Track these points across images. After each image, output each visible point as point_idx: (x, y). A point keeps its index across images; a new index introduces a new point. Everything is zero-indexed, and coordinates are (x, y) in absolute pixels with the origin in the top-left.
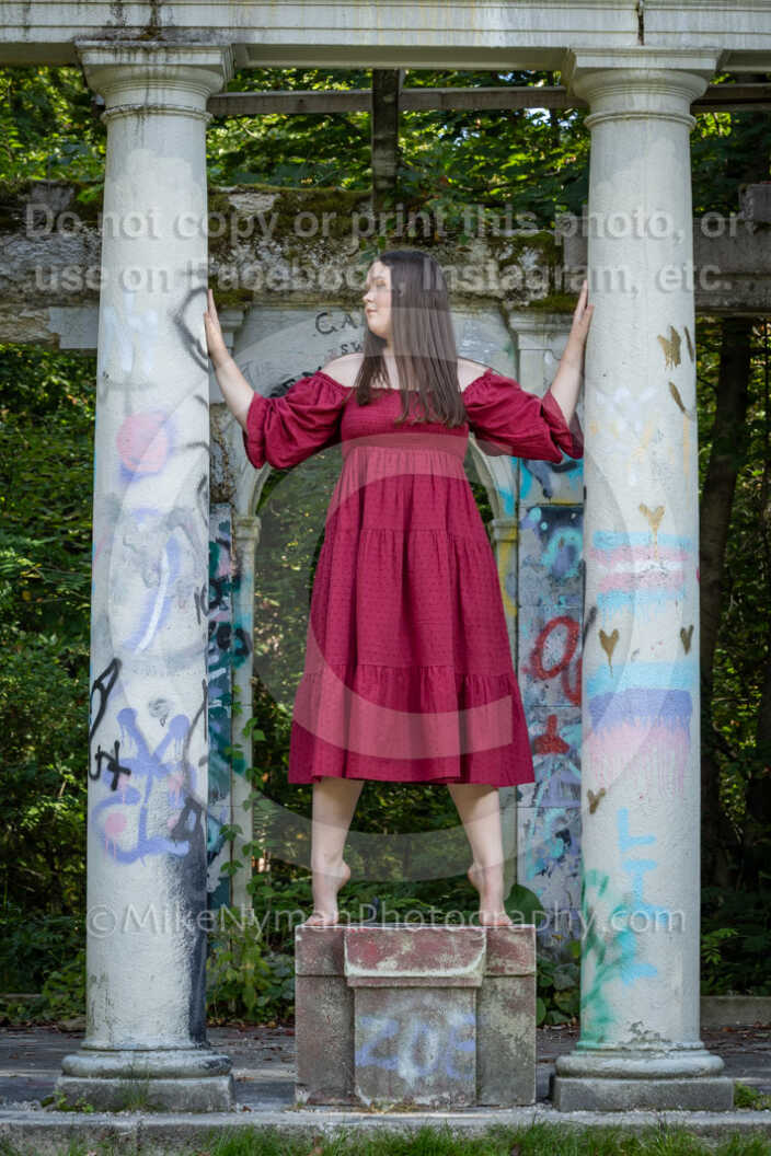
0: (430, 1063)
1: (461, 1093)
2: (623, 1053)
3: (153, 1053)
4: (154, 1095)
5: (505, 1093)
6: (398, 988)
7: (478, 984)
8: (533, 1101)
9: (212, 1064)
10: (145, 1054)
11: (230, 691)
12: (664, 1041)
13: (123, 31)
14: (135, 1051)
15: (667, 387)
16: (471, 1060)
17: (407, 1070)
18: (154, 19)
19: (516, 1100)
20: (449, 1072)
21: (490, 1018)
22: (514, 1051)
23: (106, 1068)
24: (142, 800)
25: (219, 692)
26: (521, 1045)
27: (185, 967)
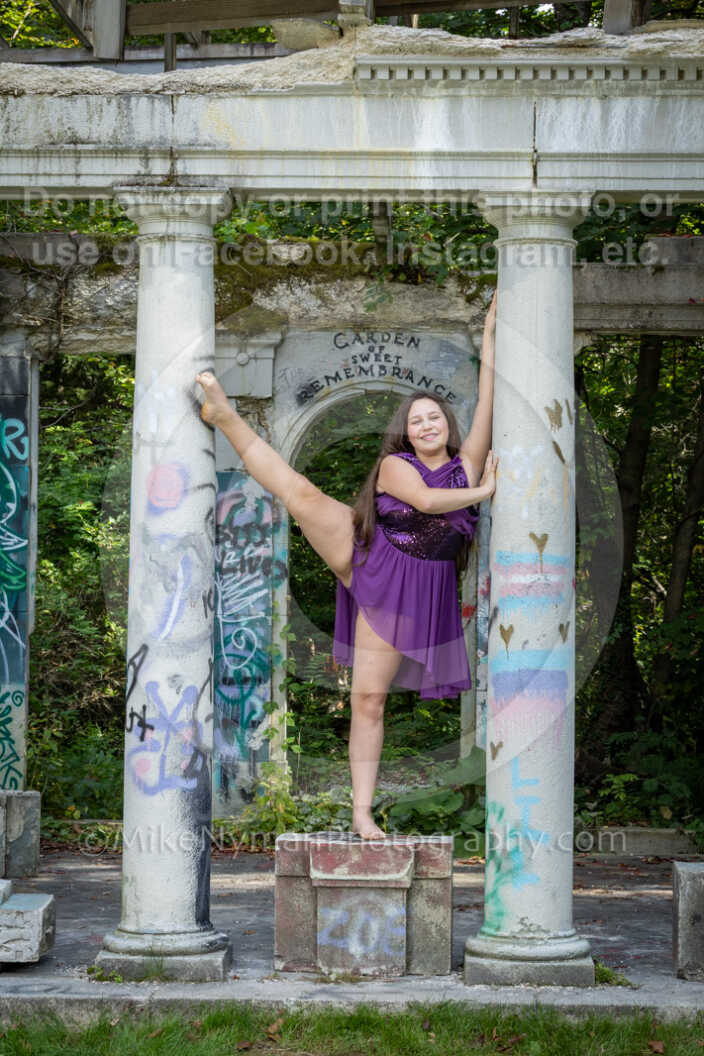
0: (372, 943)
1: (395, 966)
2: (515, 941)
3: (168, 936)
4: (167, 969)
5: (428, 965)
6: (350, 888)
7: (408, 886)
8: (448, 972)
9: (211, 943)
10: (162, 937)
11: (271, 605)
12: (544, 931)
13: (150, 178)
14: (155, 934)
15: (551, 445)
16: (402, 941)
17: (355, 948)
18: (173, 170)
19: (435, 971)
20: (387, 951)
21: (417, 910)
22: (434, 934)
23: (133, 948)
24: (163, 748)
26: (440, 930)
27: (193, 871)
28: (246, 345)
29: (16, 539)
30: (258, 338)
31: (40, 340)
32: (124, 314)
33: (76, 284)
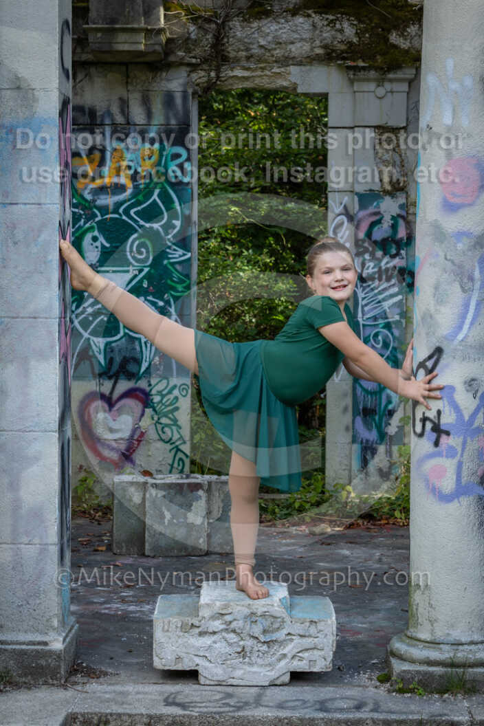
4: (468, 681)
11: (405, 310)
24: (459, 455)
25: (398, 311)
28: (383, 80)
29: (181, 252)
30: (395, 73)
31: (200, 77)
32: (275, 53)
33: (231, 26)
